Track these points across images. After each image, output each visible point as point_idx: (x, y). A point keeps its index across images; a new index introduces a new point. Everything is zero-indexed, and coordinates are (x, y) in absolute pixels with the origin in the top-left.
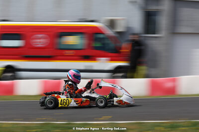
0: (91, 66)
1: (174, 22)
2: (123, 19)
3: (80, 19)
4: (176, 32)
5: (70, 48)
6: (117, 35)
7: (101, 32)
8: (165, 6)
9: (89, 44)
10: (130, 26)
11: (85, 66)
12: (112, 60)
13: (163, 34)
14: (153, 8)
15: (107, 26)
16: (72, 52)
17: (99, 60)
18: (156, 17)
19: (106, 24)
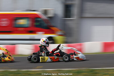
0: (34, 37)
1: (82, 10)
2: (52, 9)
3: (27, 10)
4: (82, 16)
5: (21, 27)
6: (48, 19)
7: (39, 17)
8: (76, 2)
10: (56, 13)
11: (30, 37)
12: (46, 33)
13: (75, 18)
14: (69, 3)
15: (43, 13)
16: (22, 29)
17: (38, 33)
18: (71, 8)
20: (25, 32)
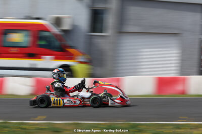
0: (35, 64)
1: (122, 20)
2: (69, 17)
4: (122, 31)
5: (15, 46)
6: (62, 33)
8: (113, 5)
9: (34, 42)
10: (77, 23)
11: (31, 64)
12: (56, 58)
13: (109, 32)
14: (99, 6)
15: (52, 24)
16: (16, 49)
17: (45, 58)
18: (104, 15)
19: (52, 22)
20: (21, 55)
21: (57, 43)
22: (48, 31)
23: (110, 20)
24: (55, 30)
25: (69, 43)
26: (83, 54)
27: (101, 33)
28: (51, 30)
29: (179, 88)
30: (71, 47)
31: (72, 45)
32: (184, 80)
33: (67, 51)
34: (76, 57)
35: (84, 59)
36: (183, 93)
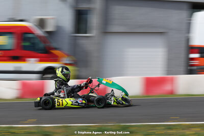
0: (20, 67)
1: (106, 20)
2: (53, 18)
6: (46, 35)
8: (97, 5)
10: (60, 25)
12: (41, 61)
13: (93, 33)
14: (83, 6)
15: (36, 25)
17: (29, 61)
18: (88, 16)
19: (35, 24)
20: (5, 58)
21: (42, 45)
22: (32, 33)
23: (94, 20)
24: (39, 32)
25: (54, 45)
26: (68, 55)
27: (86, 33)
28: (34, 32)
29: (168, 87)
30: (55, 49)
31: (57, 47)
32: (172, 80)
33: (51, 53)
34: (61, 59)
35: (69, 60)
36: (172, 93)
